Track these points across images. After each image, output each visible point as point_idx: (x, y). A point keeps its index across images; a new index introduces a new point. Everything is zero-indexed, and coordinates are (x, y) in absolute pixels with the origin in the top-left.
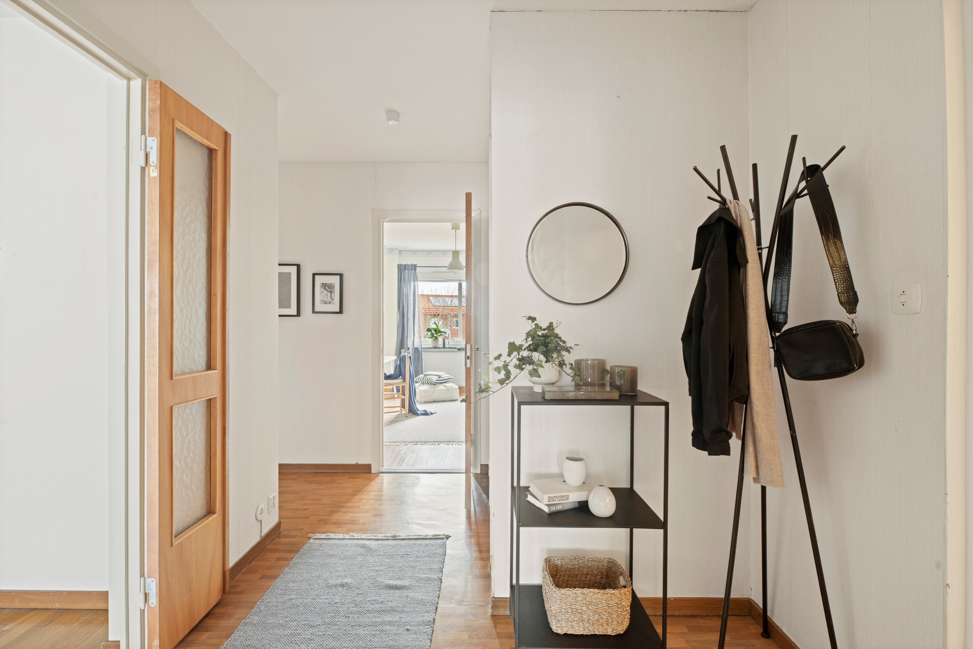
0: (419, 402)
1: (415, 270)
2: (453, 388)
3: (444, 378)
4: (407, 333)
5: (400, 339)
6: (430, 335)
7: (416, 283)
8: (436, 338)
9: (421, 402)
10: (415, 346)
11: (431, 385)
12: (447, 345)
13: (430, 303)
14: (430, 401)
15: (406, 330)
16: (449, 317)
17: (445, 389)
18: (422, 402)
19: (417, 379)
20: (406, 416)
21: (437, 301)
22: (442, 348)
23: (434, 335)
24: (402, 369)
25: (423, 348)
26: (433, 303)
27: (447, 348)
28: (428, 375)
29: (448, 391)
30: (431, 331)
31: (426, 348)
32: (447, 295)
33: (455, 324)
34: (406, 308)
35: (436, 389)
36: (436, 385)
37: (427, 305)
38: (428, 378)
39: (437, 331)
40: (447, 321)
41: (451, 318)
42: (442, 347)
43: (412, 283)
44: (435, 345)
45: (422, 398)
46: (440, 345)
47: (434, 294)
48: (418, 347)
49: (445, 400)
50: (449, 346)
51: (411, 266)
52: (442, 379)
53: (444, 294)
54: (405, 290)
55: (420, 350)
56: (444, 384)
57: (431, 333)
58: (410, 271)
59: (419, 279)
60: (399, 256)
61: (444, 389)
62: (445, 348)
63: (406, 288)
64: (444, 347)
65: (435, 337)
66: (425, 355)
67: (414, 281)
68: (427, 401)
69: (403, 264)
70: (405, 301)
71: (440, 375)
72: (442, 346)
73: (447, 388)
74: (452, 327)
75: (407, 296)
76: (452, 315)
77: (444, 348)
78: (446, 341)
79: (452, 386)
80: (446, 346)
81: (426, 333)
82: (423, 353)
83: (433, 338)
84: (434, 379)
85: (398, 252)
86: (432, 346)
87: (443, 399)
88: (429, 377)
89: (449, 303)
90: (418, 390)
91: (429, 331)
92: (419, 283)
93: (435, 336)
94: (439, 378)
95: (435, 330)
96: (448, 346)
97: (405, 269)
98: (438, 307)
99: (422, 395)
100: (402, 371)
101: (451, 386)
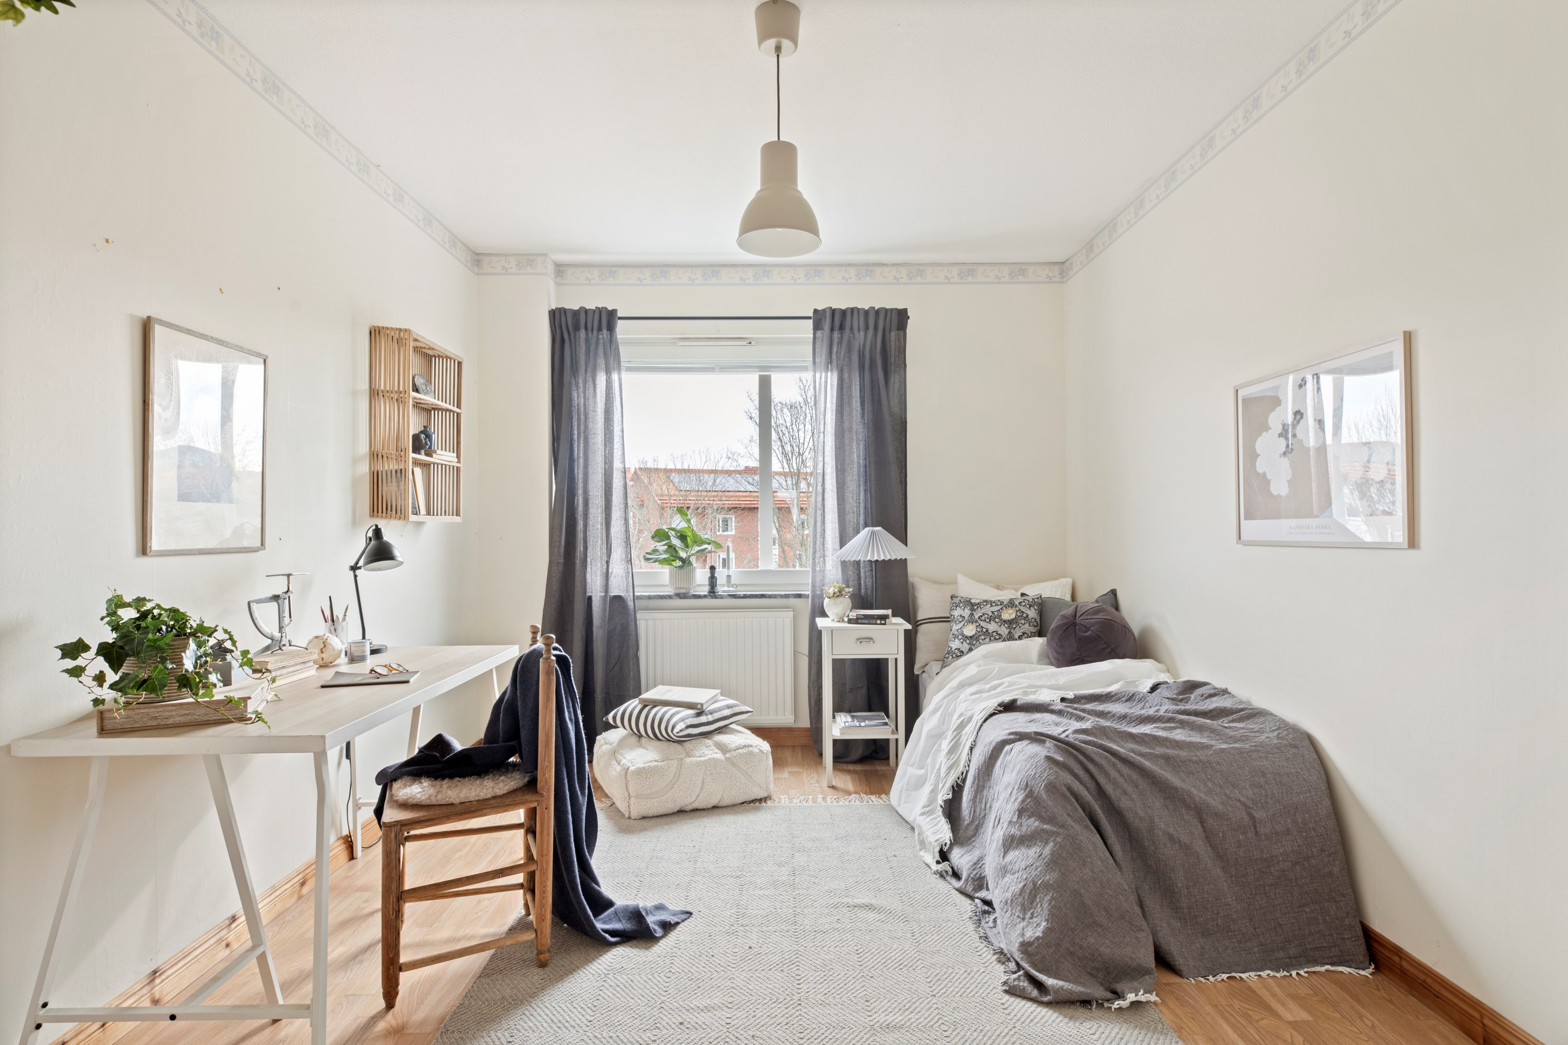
0: (623, 815)
1: (611, 328)
2: (751, 753)
3: (717, 716)
4: (586, 548)
5: (561, 568)
6: (666, 552)
7: (615, 376)
8: (685, 562)
9: (629, 818)
10: (614, 592)
11: (665, 745)
12: (723, 585)
13: (671, 484)
14: (662, 811)
15: (580, 536)
16: (710, 511)
17: (721, 761)
18: (633, 815)
19: (614, 718)
20: (540, 960)
21: (684, 479)
22: (705, 596)
23: (676, 551)
24: (521, 724)
25: (639, 598)
26: (676, 484)
27: (721, 597)
28: (656, 703)
29: (734, 764)
30: (668, 538)
31: (649, 598)
32: (705, 468)
33: (721, 525)
34: (581, 461)
35: (689, 760)
36: (686, 744)
37: (664, 488)
38: (655, 715)
39: (689, 539)
40: (706, 520)
41: (714, 514)
42: (706, 593)
43: (601, 379)
44: (681, 588)
45: (633, 800)
46: (698, 585)
47: (679, 467)
48: (622, 594)
49: (721, 804)
50: (731, 589)
51: (597, 316)
52: (710, 718)
53: (699, 467)
54: (577, 397)
55: (630, 604)
56: (719, 738)
57: (666, 547)
58: (595, 332)
59: (624, 364)
60: (558, 284)
61: (715, 760)
62: (715, 597)
63: (581, 389)
64: (713, 592)
65: (683, 561)
66: (647, 620)
67: (608, 372)
68: (651, 813)
69: (567, 307)
70: (576, 437)
71: (702, 705)
72: (705, 590)
73: (727, 756)
74: (715, 532)
75: (582, 417)
76: (715, 507)
77: (712, 598)
78: (721, 574)
79: (749, 746)
80: (721, 589)
81: (653, 545)
82: (638, 616)
83: (674, 563)
84: (681, 719)
85: (551, 268)
86: (670, 591)
87: (714, 801)
88: (661, 710)
89: (710, 483)
90: (619, 768)
91: (662, 541)
92: (625, 375)
93: (683, 555)
94: (699, 714)
95: (683, 537)
96: (726, 589)
97: (577, 328)
98: (688, 493)
99: (630, 789)
100: (524, 734)
101: (745, 746)
